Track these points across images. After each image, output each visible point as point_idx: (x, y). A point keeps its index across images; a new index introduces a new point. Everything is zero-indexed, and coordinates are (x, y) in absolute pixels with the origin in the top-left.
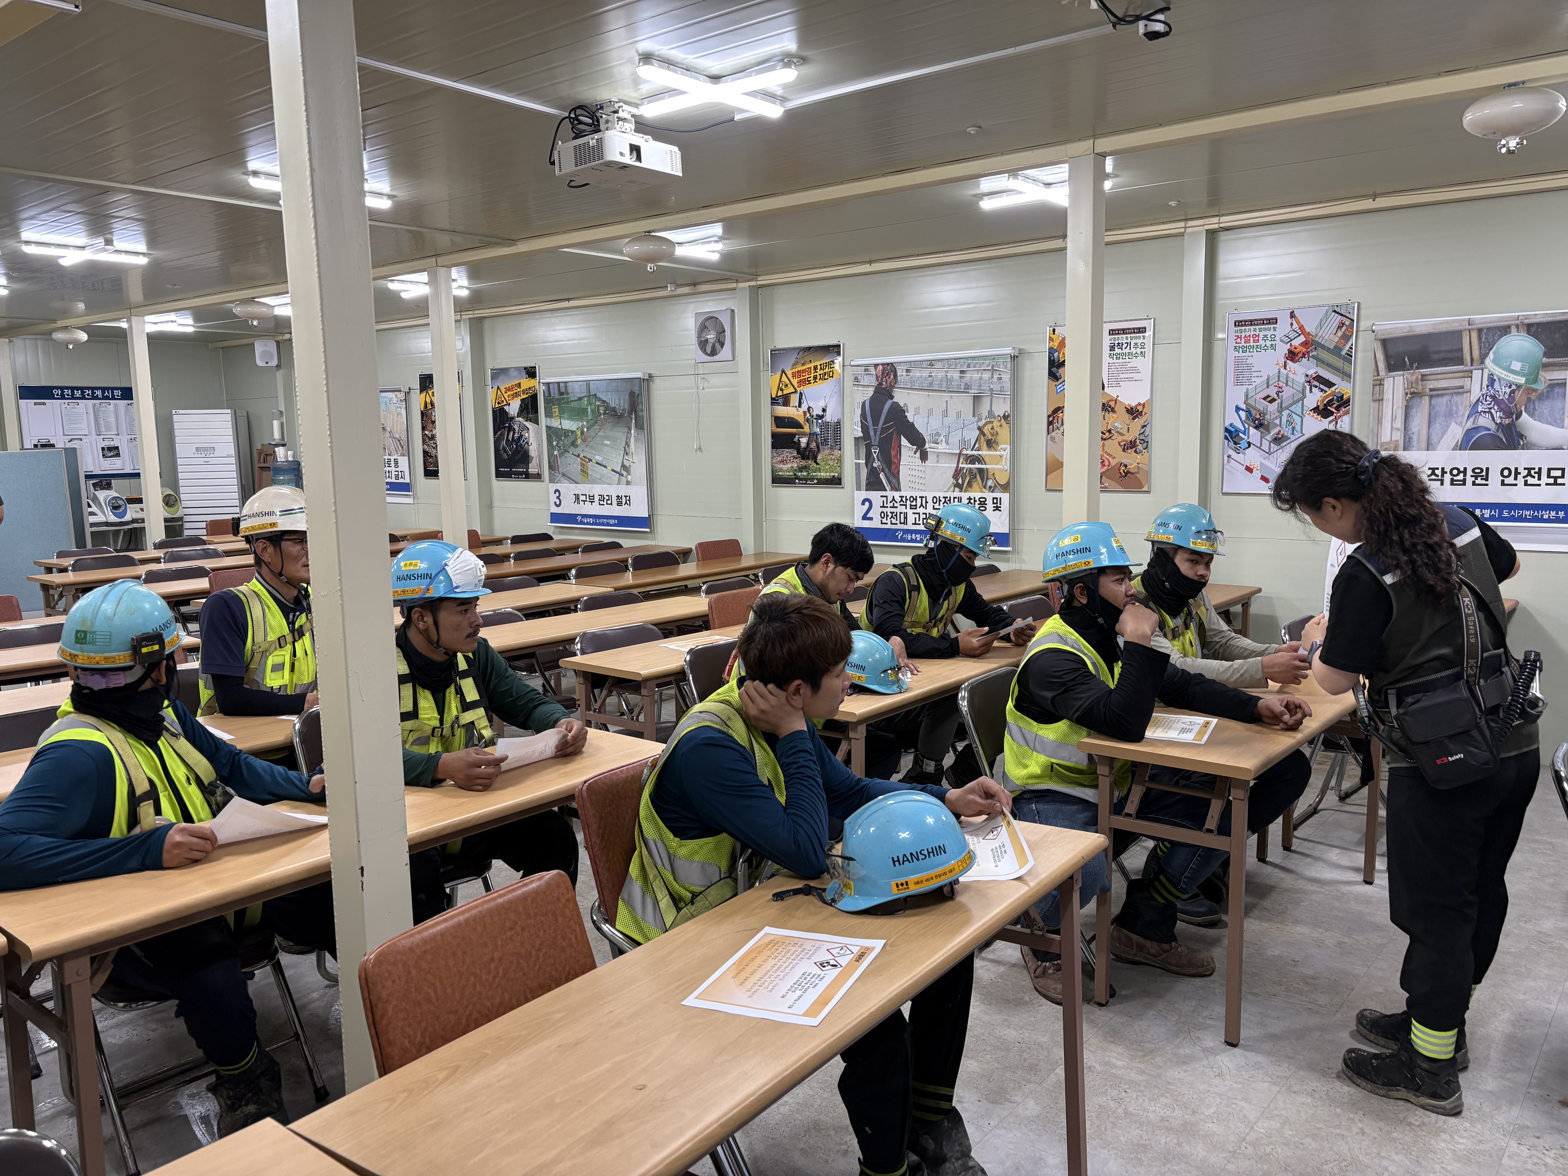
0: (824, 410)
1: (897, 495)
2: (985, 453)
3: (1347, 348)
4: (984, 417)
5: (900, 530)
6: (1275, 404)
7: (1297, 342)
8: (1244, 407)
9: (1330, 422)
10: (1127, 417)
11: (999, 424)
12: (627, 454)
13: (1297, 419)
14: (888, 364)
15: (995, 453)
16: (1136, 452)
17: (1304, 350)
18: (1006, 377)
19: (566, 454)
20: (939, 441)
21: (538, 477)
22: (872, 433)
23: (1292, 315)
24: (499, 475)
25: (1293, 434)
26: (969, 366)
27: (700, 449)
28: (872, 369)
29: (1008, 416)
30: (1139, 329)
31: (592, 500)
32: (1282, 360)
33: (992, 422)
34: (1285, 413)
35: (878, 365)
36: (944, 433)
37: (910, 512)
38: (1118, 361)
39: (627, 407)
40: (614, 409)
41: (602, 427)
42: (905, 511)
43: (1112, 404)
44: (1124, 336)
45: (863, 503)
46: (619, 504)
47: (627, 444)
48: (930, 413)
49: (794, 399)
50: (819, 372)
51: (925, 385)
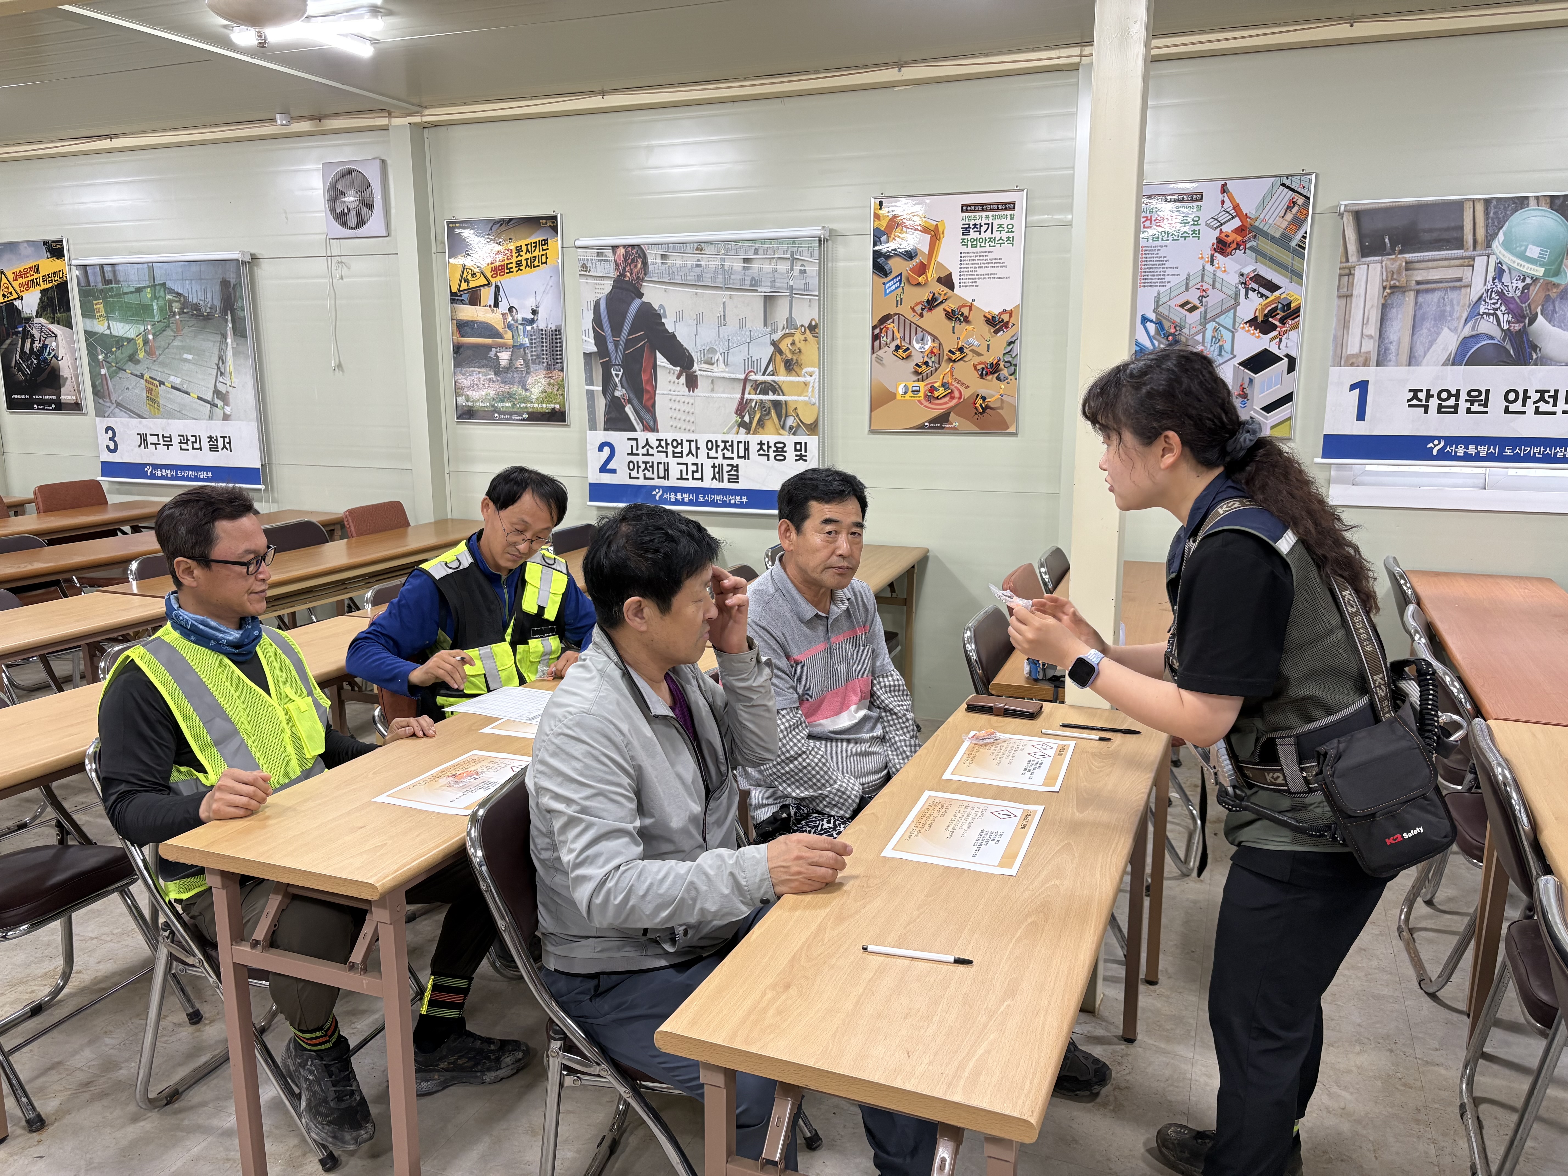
0: (534, 312)
1: (652, 437)
2: (782, 378)
3: (1299, 236)
4: (780, 327)
5: (659, 487)
6: (1197, 313)
7: (1229, 228)
8: (1153, 316)
9: (1272, 340)
10: (987, 330)
11: (803, 338)
12: (222, 374)
13: (1227, 335)
14: (633, 246)
15: (797, 379)
16: (998, 379)
17: (1239, 238)
18: (812, 270)
19: (121, 374)
20: (714, 360)
21: (76, 407)
22: (611, 347)
23: (1224, 189)
24: (12, 405)
25: (1220, 355)
26: (756, 252)
27: (339, 366)
28: (609, 253)
29: (816, 326)
30: (1005, 204)
31: (168, 441)
32: (1208, 252)
33: (793, 335)
34: (1211, 326)
35: (617, 247)
36: (721, 348)
37: (672, 462)
38: (974, 250)
39: (217, 303)
40: (196, 307)
41: (178, 331)
42: (666, 460)
43: (965, 311)
44: (984, 214)
45: (601, 449)
46: (214, 448)
47: (222, 359)
48: (699, 319)
49: (487, 295)
50: (525, 256)
51: (691, 279)
